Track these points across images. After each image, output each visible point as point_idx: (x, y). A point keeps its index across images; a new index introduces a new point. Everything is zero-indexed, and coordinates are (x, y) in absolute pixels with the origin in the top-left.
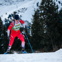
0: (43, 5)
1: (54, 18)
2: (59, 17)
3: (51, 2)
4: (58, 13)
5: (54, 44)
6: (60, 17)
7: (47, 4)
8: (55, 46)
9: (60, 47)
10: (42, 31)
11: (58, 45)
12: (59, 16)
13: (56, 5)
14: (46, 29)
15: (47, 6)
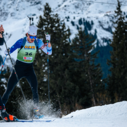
0: (43, 29)
1: (62, 54)
2: (71, 52)
3: (56, 23)
4: (71, 44)
5: (62, 102)
6: (74, 51)
7: (49, 26)
8: (64, 106)
9: (73, 107)
10: (39, 78)
11: (70, 103)
12: (72, 49)
13: (67, 28)
14: (47, 74)
15: (49, 30)
